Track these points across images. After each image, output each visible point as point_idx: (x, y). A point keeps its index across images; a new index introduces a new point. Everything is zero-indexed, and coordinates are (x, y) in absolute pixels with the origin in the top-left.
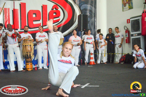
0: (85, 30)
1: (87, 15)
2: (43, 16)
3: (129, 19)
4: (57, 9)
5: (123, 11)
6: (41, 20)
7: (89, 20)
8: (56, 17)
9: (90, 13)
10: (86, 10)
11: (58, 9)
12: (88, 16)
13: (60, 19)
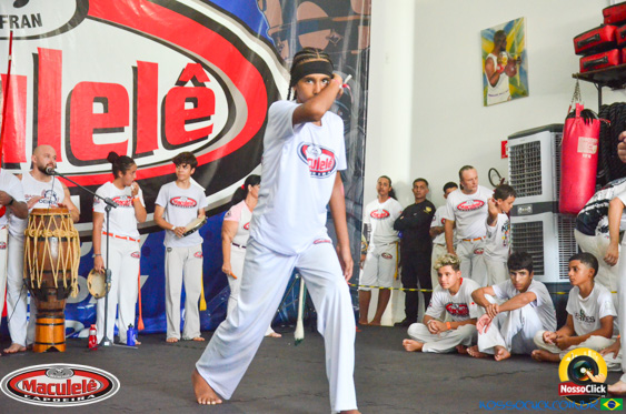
2: (139, 113)
3: (506, 139)
4: (199, 84)
5: (486, 104)
6: (129, 130)
8: (196, 116)
9: (341, 108)
11: (206, 83)
13: (211, 127)
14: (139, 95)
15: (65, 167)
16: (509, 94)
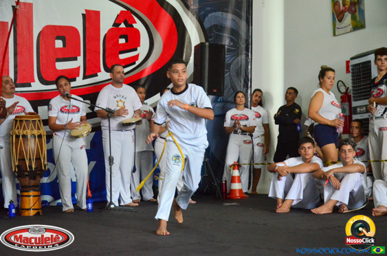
0: (215, 91)
1: (224, 45)
2: (87, 47)
3: (349, 59)
4: (129, 25)
5: (334, 35)
6: (80, 59)
7: (230, 62)
8: (127, 48)
9: (232, 40)
10: (219, 28)
11: (134, 25)
12: (226, 47)
13: (138, 55)
14: (87, 34)
15: (37, 86)
16: (351, 27)
